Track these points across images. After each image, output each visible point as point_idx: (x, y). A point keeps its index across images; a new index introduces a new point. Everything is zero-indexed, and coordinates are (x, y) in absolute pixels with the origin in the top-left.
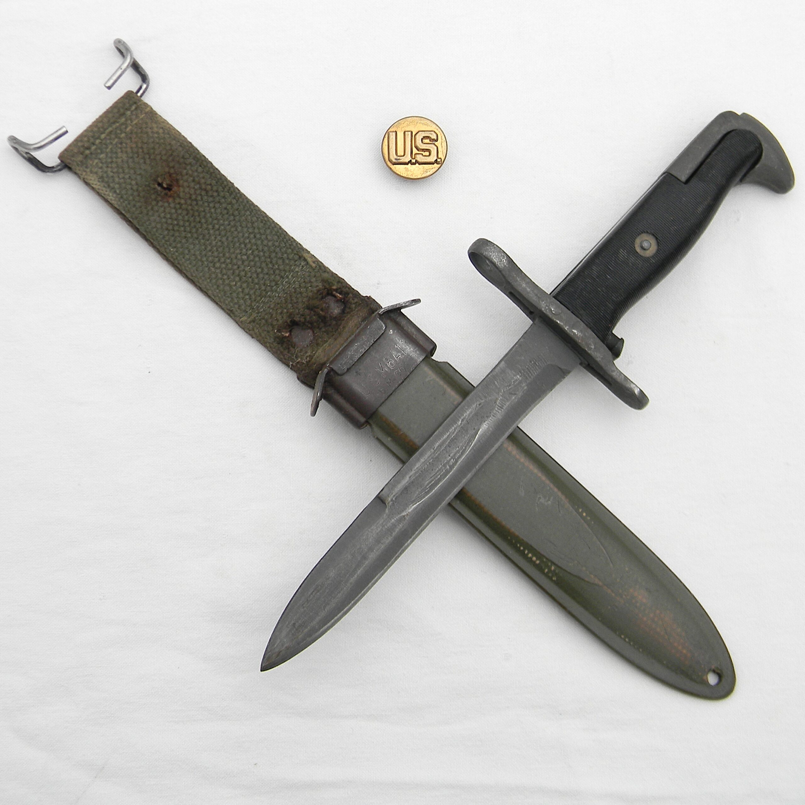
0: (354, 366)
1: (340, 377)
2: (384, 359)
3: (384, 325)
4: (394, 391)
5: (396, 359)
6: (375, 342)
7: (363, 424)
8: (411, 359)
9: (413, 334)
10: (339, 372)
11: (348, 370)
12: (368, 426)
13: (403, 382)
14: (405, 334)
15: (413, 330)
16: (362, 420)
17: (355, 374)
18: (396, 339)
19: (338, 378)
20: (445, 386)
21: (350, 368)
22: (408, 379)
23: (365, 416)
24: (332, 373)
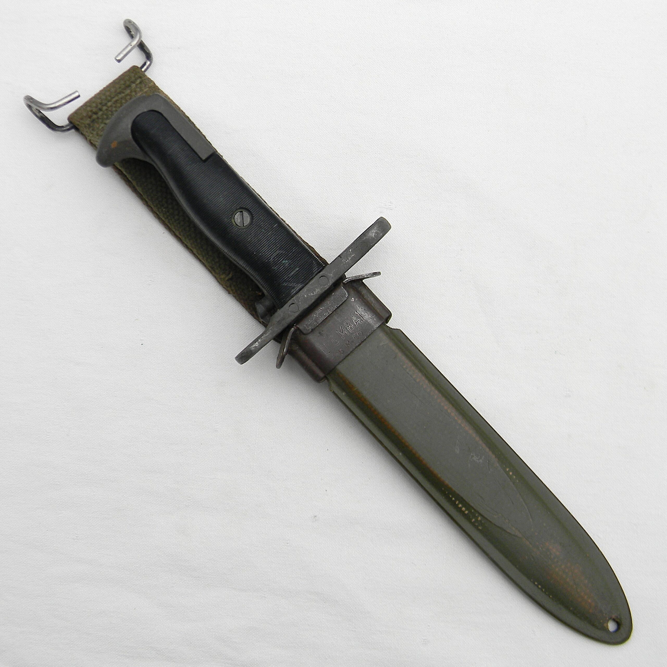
0: (318, 328)
1: (304, 336)
2: (345, 324)
3: (347, 293)
4: (352, 352)
5: (355, 324)
6: (338, 308)
7: (322, 379)
8: (369, 324)
9: (372, 302)
10: (305, 332)
11: (313, 330)
12: (326, 381)
13: (360, 344)
14: (364, 302)
15: (372, 299)
16: (321, 375)
17: (319, 334)
18: (357, 306)
19: (303, 336)
20: (397, 351)
21: (314, 329)
22: (365, 342)
23: (324, 372)
24: (298, 332)
